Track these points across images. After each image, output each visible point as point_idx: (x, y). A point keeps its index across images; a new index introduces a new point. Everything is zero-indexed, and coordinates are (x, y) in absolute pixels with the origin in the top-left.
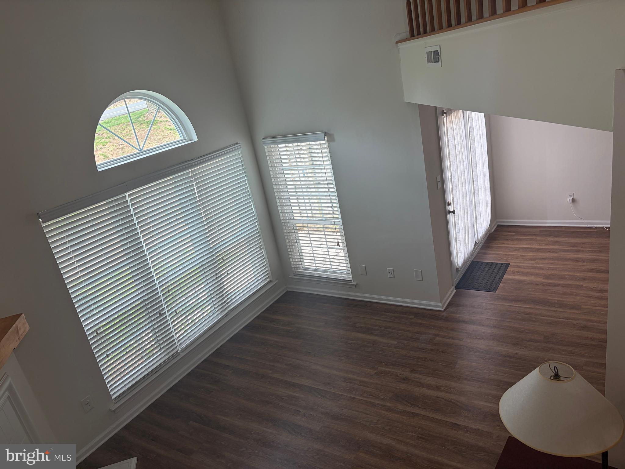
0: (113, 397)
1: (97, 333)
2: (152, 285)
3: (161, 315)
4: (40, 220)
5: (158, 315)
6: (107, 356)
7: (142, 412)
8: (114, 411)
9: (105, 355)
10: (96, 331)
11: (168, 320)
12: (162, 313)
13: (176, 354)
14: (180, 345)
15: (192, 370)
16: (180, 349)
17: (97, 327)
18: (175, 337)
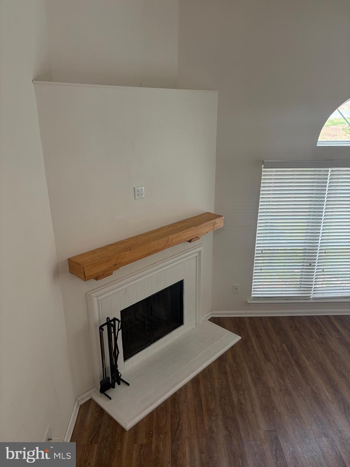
0: (252, 296)
1: (262, 252)
2: (315, 242)
3: (310, 265)
4: (263, 166)
5: (309, 264)
6: (261, 269)
7: (264, 317)
8: (249, 303)
9: (260, 268)
10: (262, 250)
11: (314, 272)
12: (312, 264)
13: (308, 298)
14: (314, 293)
15: (313, 316)
16: (312, 296)
17: (264, 248)
18: (313, 286)
